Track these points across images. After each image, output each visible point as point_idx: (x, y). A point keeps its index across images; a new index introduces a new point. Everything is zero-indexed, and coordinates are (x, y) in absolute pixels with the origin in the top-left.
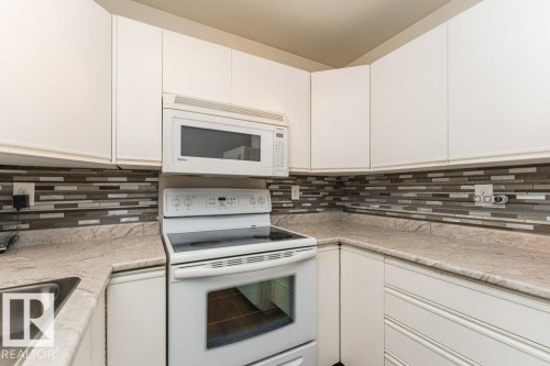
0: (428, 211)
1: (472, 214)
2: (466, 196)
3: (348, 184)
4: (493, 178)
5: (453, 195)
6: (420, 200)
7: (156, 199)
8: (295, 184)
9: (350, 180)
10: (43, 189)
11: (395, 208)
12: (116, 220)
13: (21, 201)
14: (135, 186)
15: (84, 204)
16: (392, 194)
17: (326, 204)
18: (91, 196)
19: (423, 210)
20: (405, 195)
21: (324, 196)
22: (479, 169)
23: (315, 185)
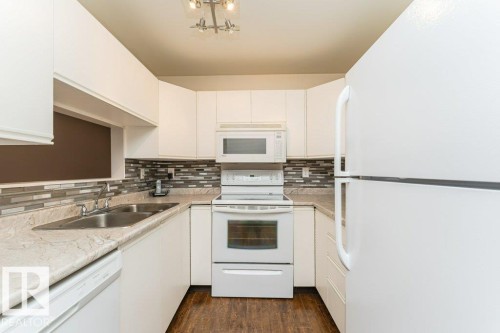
7: (220, 176)
8: (305, 167)
10: (177, 170)
12: (202, 186)
13: (170, 176)
14: (209, 169)
15: (191, 177)
18: (193, 174)
23: (323, 167)
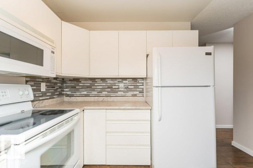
0: (106, 93)
1: (119, 93)
2: (117, 87)
3: (69, 82)
4: (124, 82)
5: (114, 87)
6: (103, 89)
8: (43, 82)
9: (70, 80)
11: (93, 93)
16: (93, 87)
17: (58, 93)
19: (104, 93)
20: (98, 87)
21: (57, 89)
22: (121, 79)
23: (52, 83)
